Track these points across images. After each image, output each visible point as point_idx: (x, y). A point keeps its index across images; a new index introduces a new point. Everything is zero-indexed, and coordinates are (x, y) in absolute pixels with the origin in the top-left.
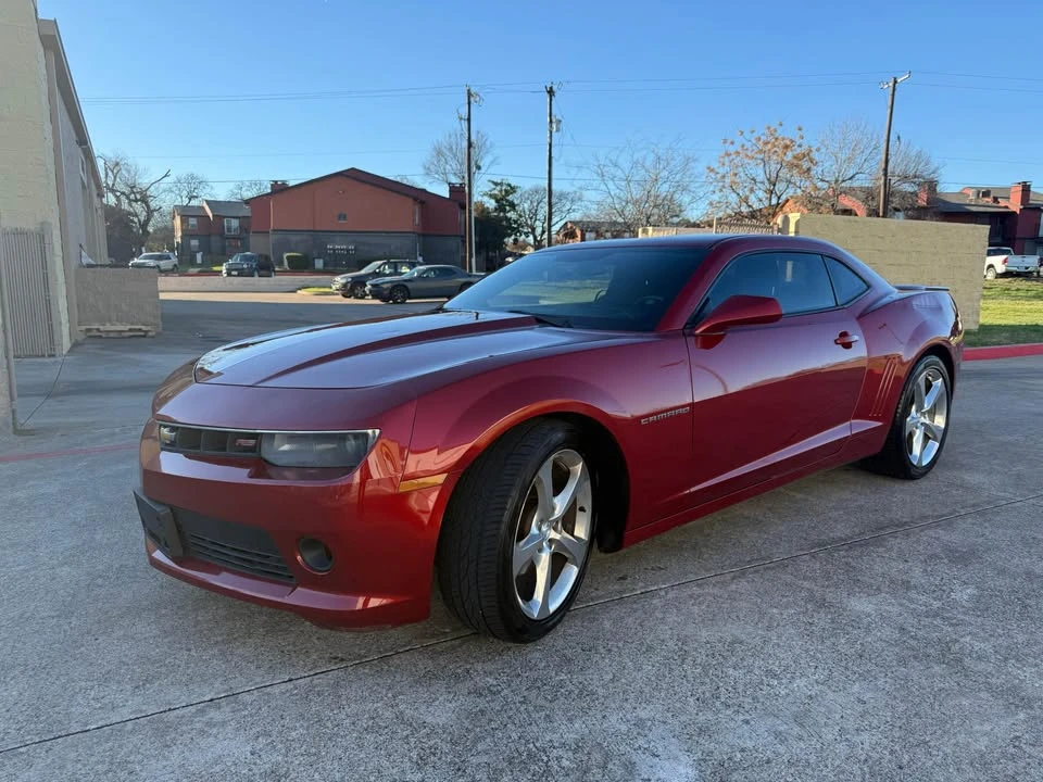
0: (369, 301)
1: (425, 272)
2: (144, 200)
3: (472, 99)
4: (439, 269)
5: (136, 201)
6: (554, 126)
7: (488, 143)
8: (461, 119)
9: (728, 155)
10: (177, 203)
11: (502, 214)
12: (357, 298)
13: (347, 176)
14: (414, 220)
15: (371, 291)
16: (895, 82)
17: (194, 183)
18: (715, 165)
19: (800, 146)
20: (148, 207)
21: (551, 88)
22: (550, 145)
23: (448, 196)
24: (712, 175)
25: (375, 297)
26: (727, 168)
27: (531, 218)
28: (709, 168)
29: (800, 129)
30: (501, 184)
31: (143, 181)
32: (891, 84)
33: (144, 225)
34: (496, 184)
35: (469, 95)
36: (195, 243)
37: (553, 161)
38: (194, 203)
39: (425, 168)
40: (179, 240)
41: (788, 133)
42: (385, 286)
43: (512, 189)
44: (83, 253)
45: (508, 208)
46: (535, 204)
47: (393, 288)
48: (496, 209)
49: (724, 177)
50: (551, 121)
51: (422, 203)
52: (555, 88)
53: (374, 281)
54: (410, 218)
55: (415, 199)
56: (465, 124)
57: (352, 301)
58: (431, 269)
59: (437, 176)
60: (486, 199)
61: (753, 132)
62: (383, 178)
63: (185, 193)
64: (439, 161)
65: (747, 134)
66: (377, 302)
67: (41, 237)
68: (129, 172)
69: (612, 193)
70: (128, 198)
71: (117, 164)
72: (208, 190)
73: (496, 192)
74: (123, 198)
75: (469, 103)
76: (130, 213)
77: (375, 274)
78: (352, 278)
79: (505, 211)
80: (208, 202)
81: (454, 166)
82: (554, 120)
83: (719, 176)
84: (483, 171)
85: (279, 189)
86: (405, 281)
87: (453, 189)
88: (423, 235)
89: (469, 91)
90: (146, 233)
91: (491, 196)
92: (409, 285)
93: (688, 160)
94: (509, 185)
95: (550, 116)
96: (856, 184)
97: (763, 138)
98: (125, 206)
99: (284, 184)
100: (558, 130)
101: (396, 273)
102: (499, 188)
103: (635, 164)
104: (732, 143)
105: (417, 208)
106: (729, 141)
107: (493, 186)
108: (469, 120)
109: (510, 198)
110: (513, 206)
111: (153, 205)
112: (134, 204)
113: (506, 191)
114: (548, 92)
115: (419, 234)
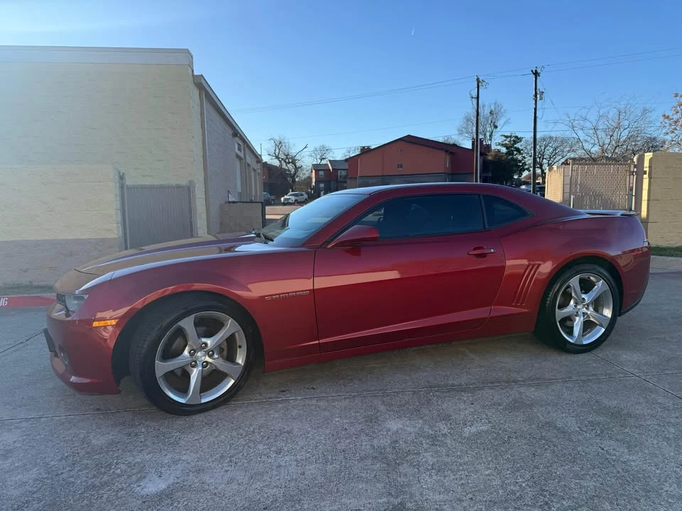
2: (294, 162)
3: (480, 84)
5: (289, 163)
6: (538, 96)
7: (502, 110)
8: (473, 98)
10: (314, 163)
11: (511, 157)
13: (404, 140)
14: (445, 165)
17: (324, 150)
18: (668, 113)
20: (295, 166)
21: (536, 71)
23: (470, 148)
24: (666, 121)
27: (540, 158)
28: (664, 116)
30: (511, 137)
31: (293, 152)
33: (293, 177)
34: (507, 137)
35: (478, 82)
36: (322, 185)
37: (538, 120)
38: (324, 162)
39: (459, 130)
40: (314, 184)
43: (519, 140)
44: (230, 196)
45: (515, 153)
48: (507, 154)
50: (536, 93)
51: (451, 153)
52: (539, 71)
54: (444, 162)
55: (446, 151)
56: (475, 101)
59: (467, 135)
60: (499, 147)
62: (427, 139)
63: (319, 156)
64: (468, 125)
67: (189, 190)
68: (285, 146)
70: (285, 162)
71: (280, 143)
72: (331, 154)
73: (507, 142)
74: (283, 162)
75: (478, 87)
76: (286, 170)
79: (513, 155)
80: (330, 161)
82: (538, 92)
84: (498, 129)
85: (365, 151)
88: (452, 174)
89: (478, 79)
90: (294, 181)
91: (503, 145)
93: (645, 111)
94: (516, 137)
95: (536, 90)
98: (284, 166)
99: (368, 147)
100: (541, 99)
102: (509, 139)
105: (448, 158)
107: (504, 138)
108: (478, 98)
109: (517, 145)
110: (519, 151)
111: (298, 164)
112: (289, 165)
114: (534, 74)
115: (448, 174)
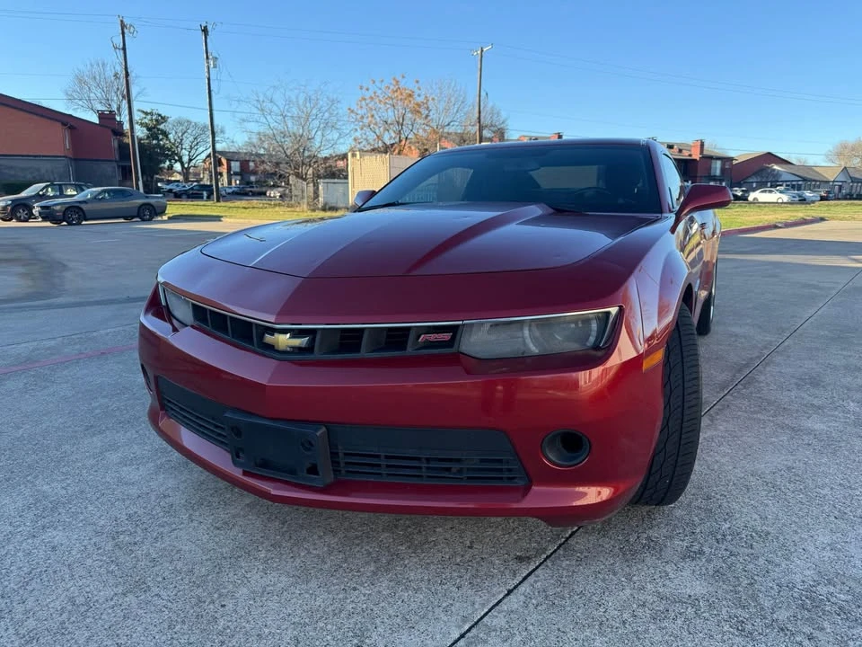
0: (39, 223)
1: (100, 193)
3: (126, 31)
4: (111, 190)
6: (211, 62)
8: (116, 47)
9: (365, 99)
11: (154, 142)
12: (19, 220)
14: (65, 145)
15: (40, 213)
16: (482, 51)
18: (354, 107)
19: (419, 95)
21: (205, 27)
22: (209, 79)
23: (98, 122)
24: (353, 115)
25: (45, 219)
26: (364, 111)
28: (349, 109)
29: (417, 82)
30: (151, 114)
32: (479, 52)
34: (146, 113)
35: (123, 26)
39: (66, 93)
41: (408, 85)
42: (58, 208)
43: (164, 119)
45: (161, 137)
46: (180, 135)
47: (67, 209)
48: (148, 137)
49: (362, 117)
50: (207, 58)
51: (72, 128)
52: (209, 28)
53: (44, 203)
54: (61, 143)
55: (62, 124)
56: (119, 53)
57: (14, 224)
58: (104, 191)
59: (80, 103)
61: (382, 81)
64: (82, 89)
65: (378, 83)
66: (48, 224)
69: (272, 126)
73: (147, 121)
75: (123, 33)
77: (39, 197)
78: (13, 201)
79: (157, 139)
81: (99, 95)
82: (210, 57)
83: (359, 117)
86: (80, 202)
87: (101, 116)
88: (75, 160)
89: (122, 21)
91: (142, 124)
92: (84, 207)
94: (160, 115)
95: (207, 53)
96: (451, 129)
97: (392, 87)
100: (215, 67)
101: (62, 195)
102: (149, 117)
103: (289, 102)
104: (367, 89)
105: (67, 133)
106: (365, 88)
107: (145, 116)
108: (124, 49)
109: (162, 127)
110: (165, 134)
113: (157, 120)
114: (203, 31)
115: (70, 158)
